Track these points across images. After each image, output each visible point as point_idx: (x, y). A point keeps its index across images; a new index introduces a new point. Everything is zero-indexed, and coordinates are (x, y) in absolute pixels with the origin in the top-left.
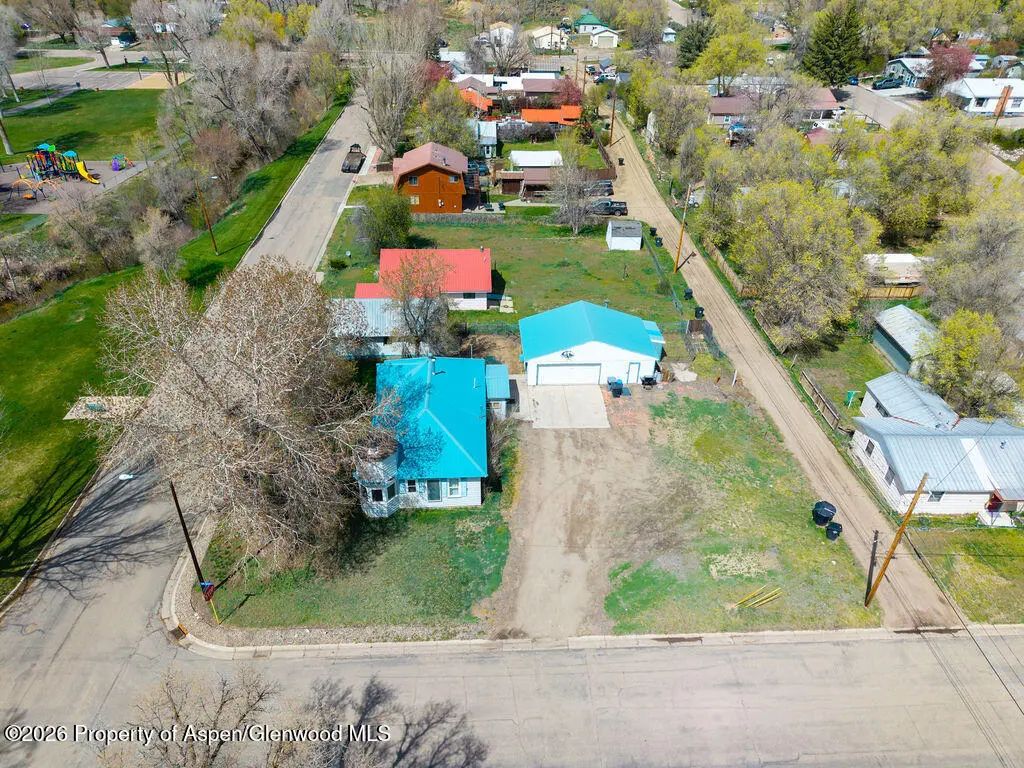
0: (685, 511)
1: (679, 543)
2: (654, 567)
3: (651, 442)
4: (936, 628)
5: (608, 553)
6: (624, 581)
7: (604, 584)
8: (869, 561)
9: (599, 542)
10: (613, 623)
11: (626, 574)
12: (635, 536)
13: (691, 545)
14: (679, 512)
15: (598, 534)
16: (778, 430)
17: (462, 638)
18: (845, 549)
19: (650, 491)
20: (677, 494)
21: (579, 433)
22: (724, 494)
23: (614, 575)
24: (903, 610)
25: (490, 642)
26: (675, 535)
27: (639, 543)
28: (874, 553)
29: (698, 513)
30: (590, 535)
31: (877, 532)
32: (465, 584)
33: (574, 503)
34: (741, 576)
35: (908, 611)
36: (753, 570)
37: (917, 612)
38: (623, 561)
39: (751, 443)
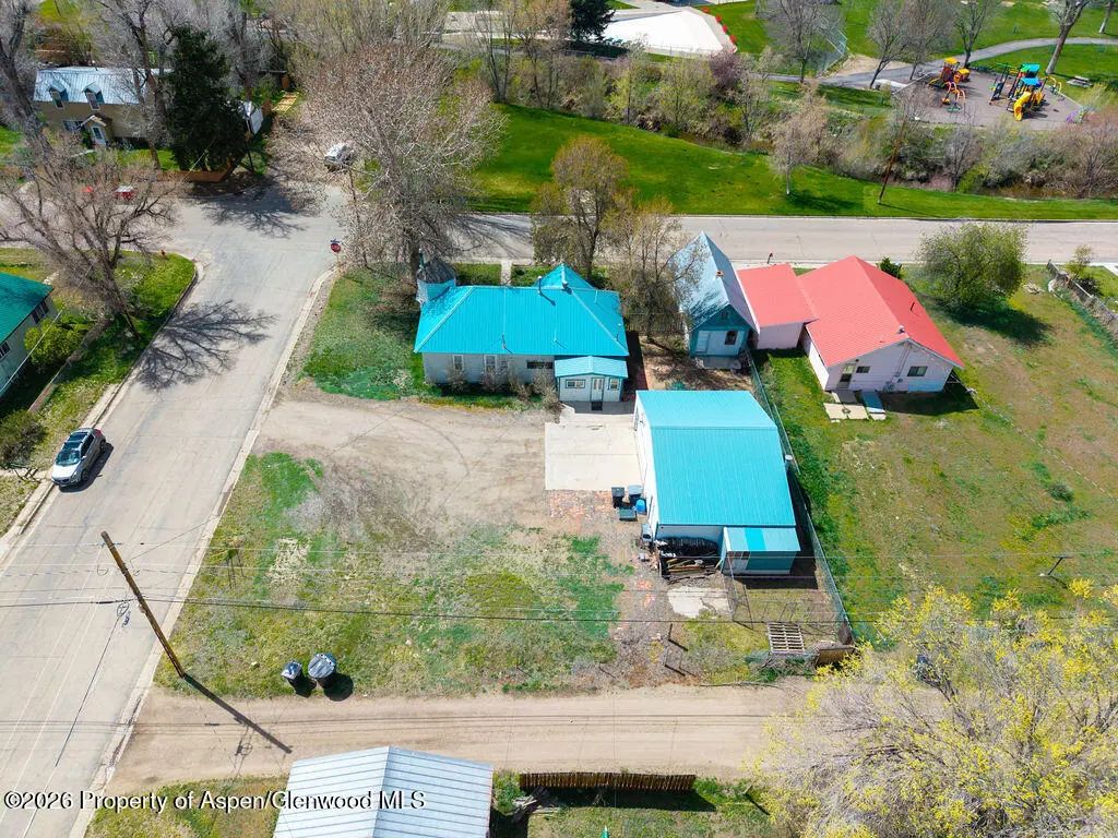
0: (385, 536)
1: (337, 521)
2: (311, 494)
3: (516, 527)
4: (123, 747)
5: (342, 463)
6: (303, 470)
8: (245, 713)
9: (358, 458)
10: (260, 455)
12: (358, 486)
13: (330, 528)
14: (382, 530)
15: (369, 458)
17: (284, 374)
18: (273, 690)
20: (412, 535)
21: (538, 460)
22: (405, 582)
23: (313, 463)
24: (162, 720)
25: (276, 388)
26: (350, 520)
27: (347, 488)
28: (256, 727)
29: (379, 548)
30: (370, 453)
31: (288, 750)
32: (336, 374)
33: (416, 445)
34: (273, 563)
35: (157, 725)
36: (277, 576)
37: (152, 736)
39: (504, 644)
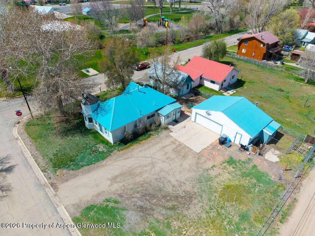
0: (174, 206)
1: (149, 214)
2: (124, 213)
3: (207, 170)
5: (120, 192)
6: (107, 206)
7: (99, 201)
9: (124, 185)
11: (111, 205)
12: (138, 195)
14: (170, 204)
15: (128, 183)
16: (289, 215)
17: (45, 175)
19: (173, 186)
20: (182, 197)
22: (204, 216)
23: (108, 200)
25: (48, 183)
26: (153, 210)
27: (136, 199)
29: (178, 211)
30: (126, 180)
32: (71, 161)
33: (139, 166)
38: (120, 199)
39: (259, 208)
